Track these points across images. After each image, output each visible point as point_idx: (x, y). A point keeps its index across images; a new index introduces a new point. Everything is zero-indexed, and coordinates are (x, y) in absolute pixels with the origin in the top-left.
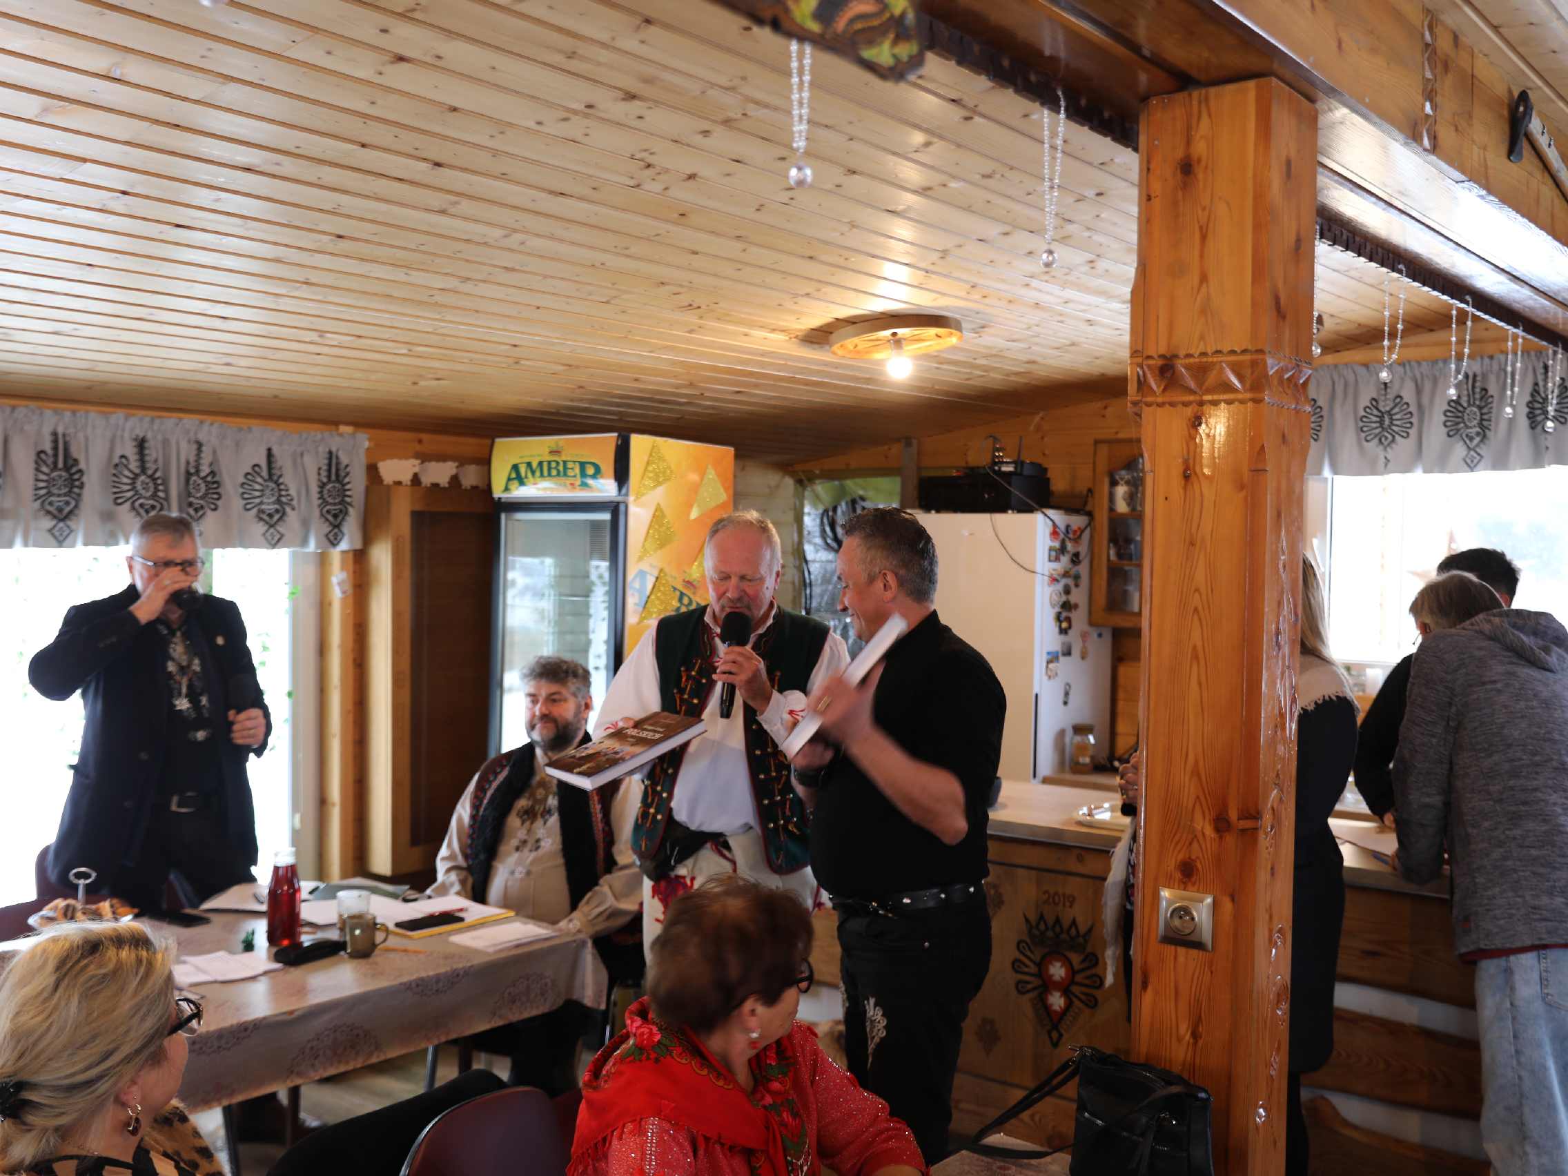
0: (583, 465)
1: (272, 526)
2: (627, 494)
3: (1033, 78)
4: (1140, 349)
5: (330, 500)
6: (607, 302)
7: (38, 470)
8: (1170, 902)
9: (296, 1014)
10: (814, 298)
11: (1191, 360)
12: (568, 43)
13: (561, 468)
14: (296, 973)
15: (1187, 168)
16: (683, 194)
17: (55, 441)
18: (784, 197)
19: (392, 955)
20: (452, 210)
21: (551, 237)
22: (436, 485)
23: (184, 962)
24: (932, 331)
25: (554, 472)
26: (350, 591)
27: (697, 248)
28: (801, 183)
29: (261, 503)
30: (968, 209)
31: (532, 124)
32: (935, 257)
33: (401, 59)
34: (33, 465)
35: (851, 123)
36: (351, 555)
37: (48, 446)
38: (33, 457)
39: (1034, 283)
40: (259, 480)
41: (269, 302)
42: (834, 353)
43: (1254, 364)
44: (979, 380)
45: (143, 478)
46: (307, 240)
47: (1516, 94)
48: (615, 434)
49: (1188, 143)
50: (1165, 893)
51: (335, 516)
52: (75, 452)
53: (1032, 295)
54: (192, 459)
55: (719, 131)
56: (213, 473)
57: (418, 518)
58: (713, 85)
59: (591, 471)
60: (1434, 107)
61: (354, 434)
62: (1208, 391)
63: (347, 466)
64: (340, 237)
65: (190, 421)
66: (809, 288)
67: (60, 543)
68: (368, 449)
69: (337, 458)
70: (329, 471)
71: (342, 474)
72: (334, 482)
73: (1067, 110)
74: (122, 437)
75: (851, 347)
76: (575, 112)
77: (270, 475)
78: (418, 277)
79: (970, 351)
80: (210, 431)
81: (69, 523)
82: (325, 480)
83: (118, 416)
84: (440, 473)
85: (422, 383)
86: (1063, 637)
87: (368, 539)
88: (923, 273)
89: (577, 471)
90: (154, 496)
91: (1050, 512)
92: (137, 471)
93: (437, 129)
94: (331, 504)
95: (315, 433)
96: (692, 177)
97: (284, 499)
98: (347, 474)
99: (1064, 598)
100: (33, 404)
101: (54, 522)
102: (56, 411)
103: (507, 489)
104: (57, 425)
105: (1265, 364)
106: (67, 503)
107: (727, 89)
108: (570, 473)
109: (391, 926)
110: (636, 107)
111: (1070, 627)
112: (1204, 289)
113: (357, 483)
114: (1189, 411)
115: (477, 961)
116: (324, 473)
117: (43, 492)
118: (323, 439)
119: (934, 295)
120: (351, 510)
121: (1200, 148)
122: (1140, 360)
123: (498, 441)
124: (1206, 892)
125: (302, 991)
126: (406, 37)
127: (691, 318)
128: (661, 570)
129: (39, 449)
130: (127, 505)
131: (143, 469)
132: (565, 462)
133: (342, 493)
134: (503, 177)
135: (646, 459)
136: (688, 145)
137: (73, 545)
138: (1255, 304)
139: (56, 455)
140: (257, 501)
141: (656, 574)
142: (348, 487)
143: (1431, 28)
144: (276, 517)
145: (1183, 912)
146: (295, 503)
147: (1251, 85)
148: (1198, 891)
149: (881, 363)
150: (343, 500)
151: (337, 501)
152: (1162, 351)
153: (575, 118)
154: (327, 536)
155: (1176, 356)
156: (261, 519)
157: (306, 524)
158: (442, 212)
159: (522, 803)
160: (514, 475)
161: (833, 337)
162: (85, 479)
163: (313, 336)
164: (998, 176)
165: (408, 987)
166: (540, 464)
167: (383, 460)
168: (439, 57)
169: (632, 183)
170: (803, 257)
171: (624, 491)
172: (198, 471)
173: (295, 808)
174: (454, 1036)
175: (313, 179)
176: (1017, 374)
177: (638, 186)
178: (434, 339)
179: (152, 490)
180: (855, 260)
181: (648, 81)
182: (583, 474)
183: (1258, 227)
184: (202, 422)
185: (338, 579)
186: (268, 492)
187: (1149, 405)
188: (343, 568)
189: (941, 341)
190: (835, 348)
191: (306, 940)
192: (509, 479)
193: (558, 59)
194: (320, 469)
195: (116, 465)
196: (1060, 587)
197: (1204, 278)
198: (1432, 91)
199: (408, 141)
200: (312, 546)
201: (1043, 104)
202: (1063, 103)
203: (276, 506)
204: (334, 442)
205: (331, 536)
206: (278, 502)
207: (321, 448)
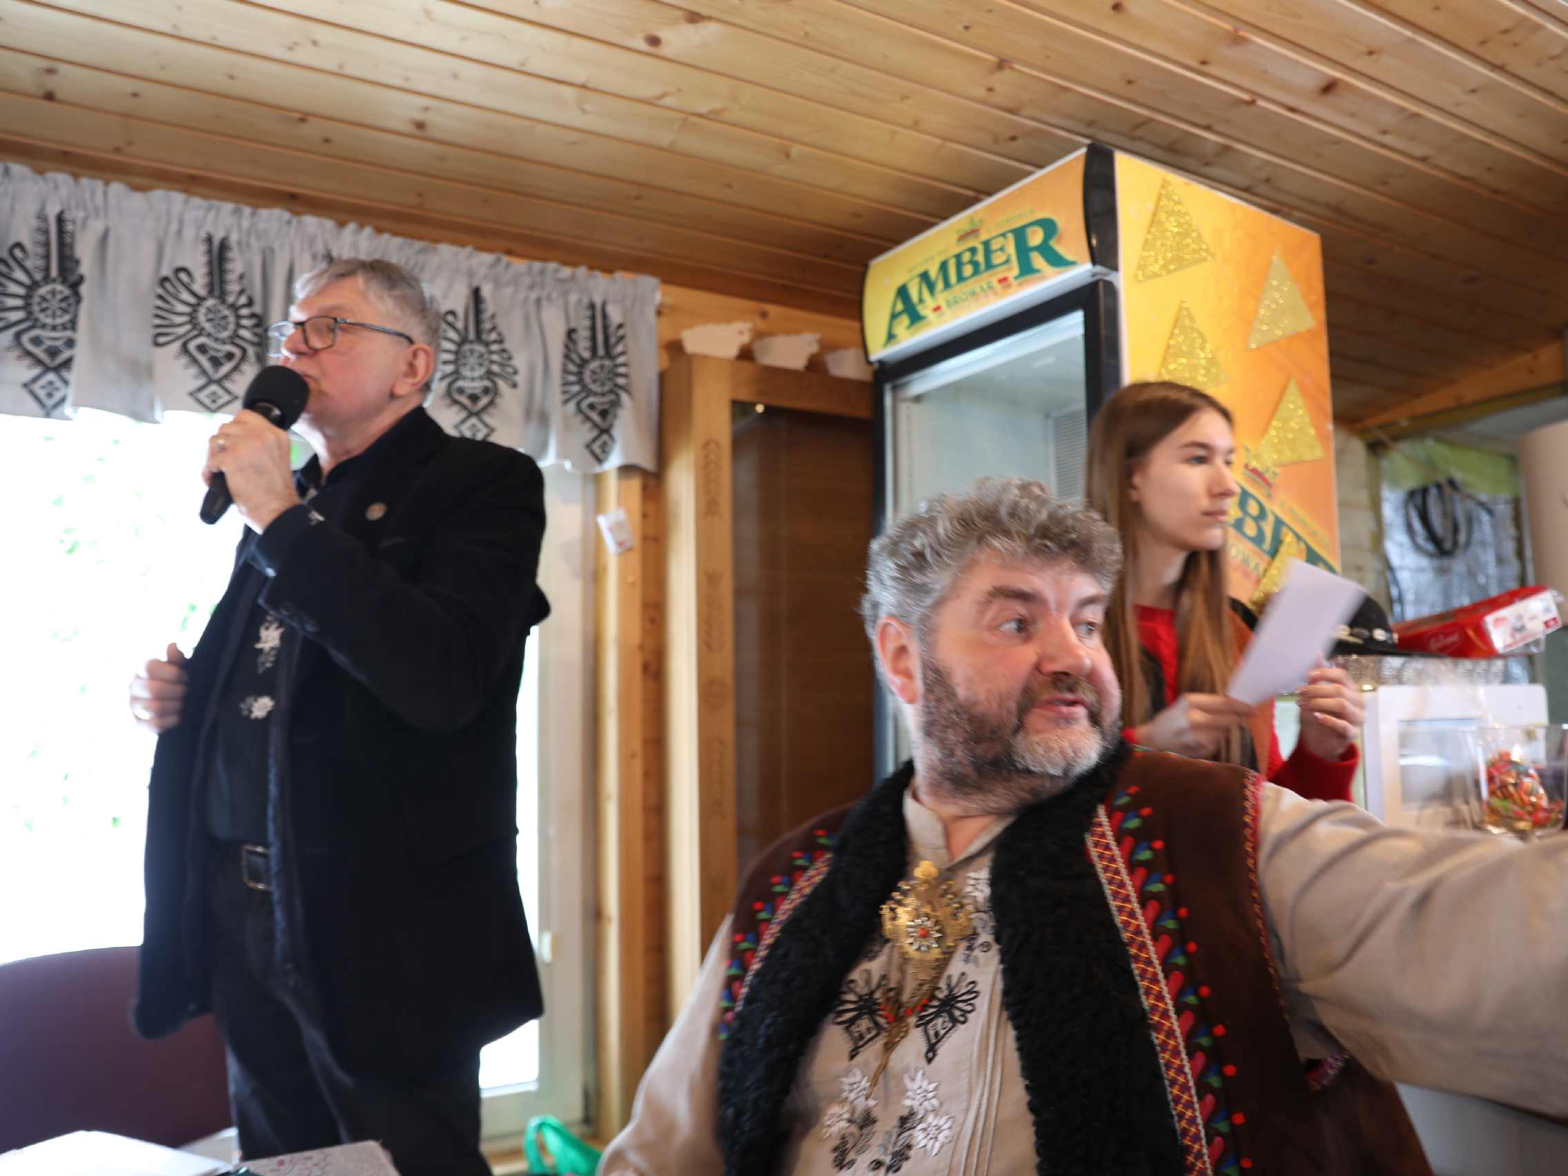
5: (595, 390)
26: (633, 543)
51: (604, 414)
63: (620, 326)
69: (605, 316)
70: (593, 339)
71: (613, 340)
72: (602, 358)
82: (586, 354)
94: (596, 394)
98: (622, 338)
103: (891, 337)
116: (583, 343)
120: (625, 398)
123: (874, 262)
133: (614, 372)
142: (621, 360)
150: (616, 385)
151: (607, 388)
154: (588, 446)
157: (544, 419)
160: (900, 307)
167: (693, 328)
185: (609, 520)
188: (620, 504)
192: (893, 318)
194: (571, 333)
203: (487, 383)
204: (600, 286)
205: (596, 447)
206: (489, 374)
207: (573, 298)
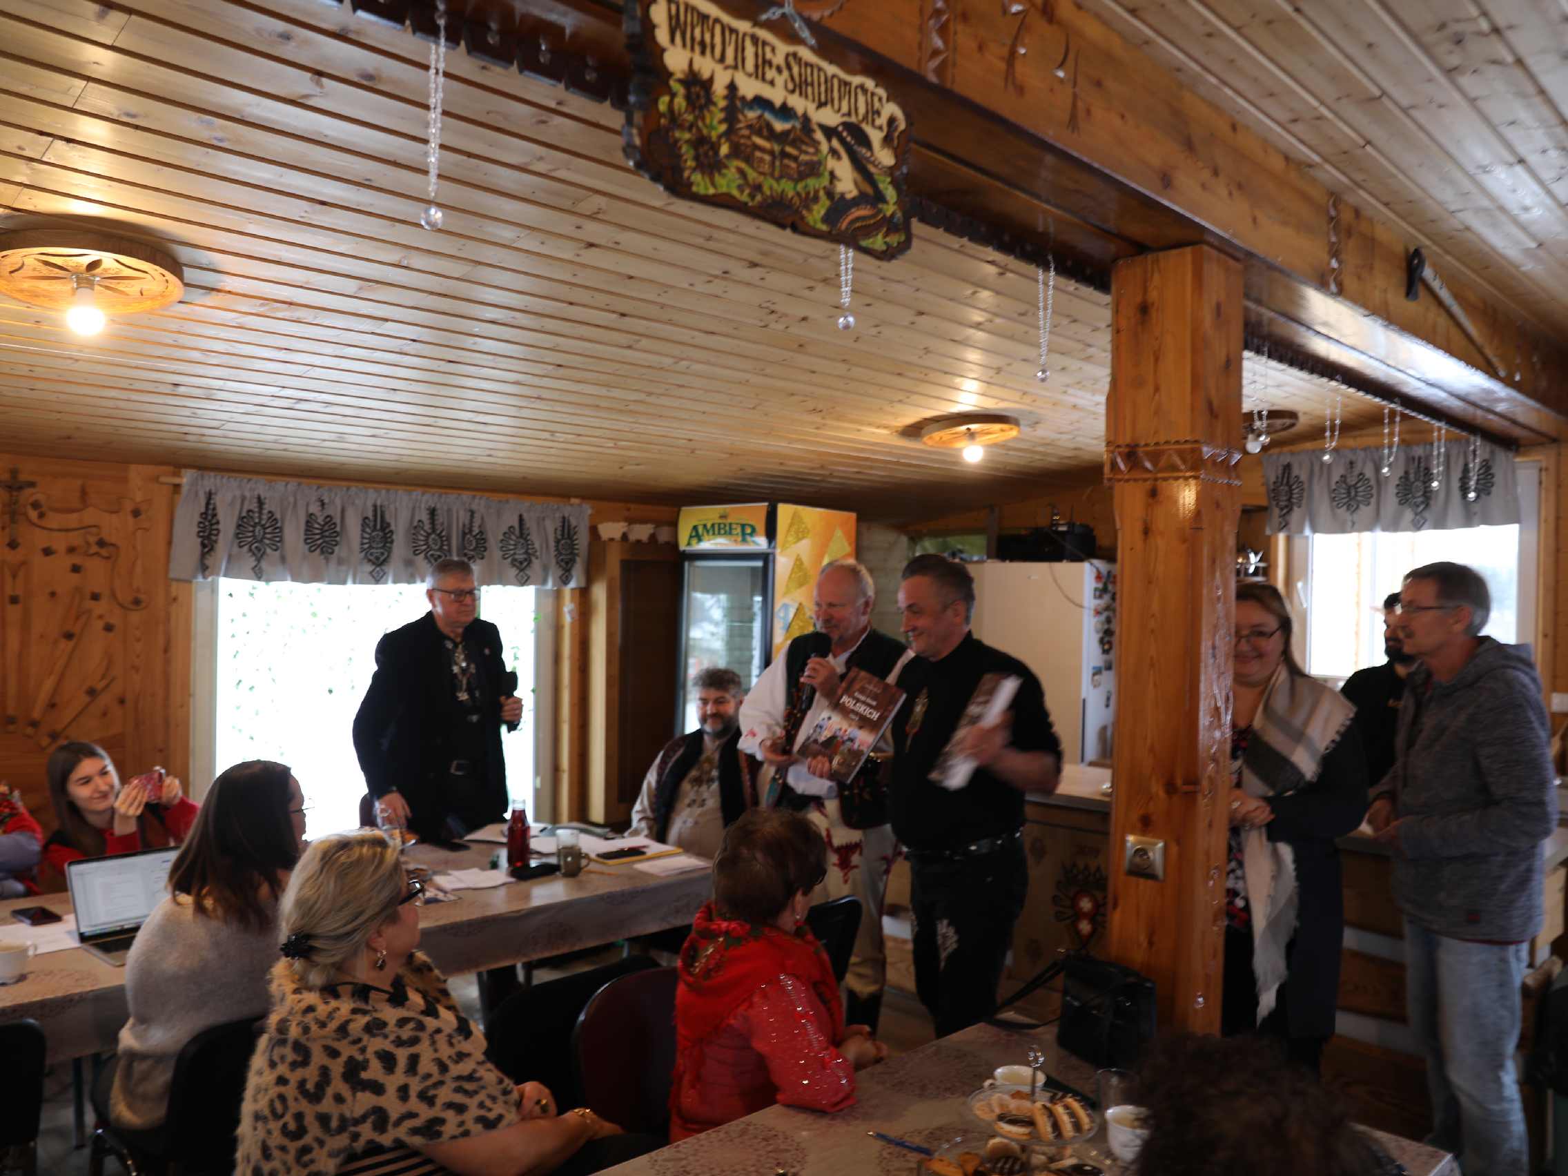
0: (743, 526)
1: (522, 570)
2: (774, 548)
3: (1029, 248)
4: (1112, 439)
5: (564, 552)
6: (754, 408)
7: (363, 531)
8: (1134, 844)
9: (523, 912)
10: (905, 403)
11: (1149, 449)
12: (707, 231)
13: (727, 528)
14: (524, 885)
15: (1144, 309)
16: (798, 330)
17: (375, 511)
18: (874, 331)
19: (592, 876)
20: (638, 346)
21: (708, 363)
22: (639, 542)
23: (449, 875)
24: (997, 427)
25: (722, 532)
26: (577, 617)
27: (814, 368)
28: (847, 327)
29: (515, 554)
30: (1011, 338)
31: (686, 286)
32: (992, 373)
33: (591, 245)
34: (359, 528)
35: (915, 279)
36: (578, 592)
37: (370, 515)
38: (360, 522)
39: (1070, 391)
40: (513, 537)
41: (513, 411)
42: (925, 443)
43: (1193, 450)
44: (1037, 461)
45: (433, 536)
46: (538, 369)
47: (1412, 249)
48: (766, 504)
49: (1145, 291)
50: (1131, 839)
51: (567, 563)
52: (388, 518)
53: (1073, 400)
54: (467, 522)
55: (820, 287)
56: (481, 532)
57: (628, 566)
58: (812, 256)
59: (749, 531)
60: (1340, 262)
61: (580, 505)
62: (1161, 471)
63: (575, 527)
64: (559, 366)
65: (466, 496)
66: (900, 396)
67: (377, 581)
68: (590, 515)
69: (569, 522)
70: (563, 530)
71: (572, 532)
72: (566, 539)
73: (1056, 269)
74: (420, 507)
75: (938, 439)
76: (716, 277)
77: (521, 535)
78: (616, 393)
79: (1028, 441)
80: (479, 503)
81: (383, 567)
82: (560, 537)
83: (417, 493)
84: (642, 532)
85: (627, 468)
86: (1105, 657)
87: (590, 580)
88: (985, 384)
89: (739, 530)
90: (441, 549)
91: (1096, 562)
92: (430, 531)
93: (623, 291)
95: (553, 503)
96: (804, 319)
97: (530, 551)
98: (575, 533)
99: (1106, 627)
100: (361, 485)
101: (373, 567)
102: (377, 490)
103: (689, 544)
104: (376, 500)
105: (1201, 451)
106: (382, 554)
107: (822, 258)
108: (734, 532)
109: (593, 855)
110: (758, 272)
111: (1110, 648)
112: (1157, 397)
113: (582, 540)
114: (1148, 484)
115: (652, 883)
116: (559, 532)
117: (366, 546)
118: (558, 508)
119: (996, 400)
120: (578, 559)
121: (1153, 295)
122: (1112, 448)
123: (684, 508)
124: (1160, 837)
125: (527, 897)
126: (592, 230)
127: (816, 418)
128: (800, 604)
129: (365, 515)
130: (422, 555)
131: (434, 530)
132: (730, 524)
133: (572, 547)
134: (670, 322)
135: (789, 521)
136: (800, 297)
137: (386, 583)
138: (1193, 409)
139: (375, 521)
140: (512, 552)
141: (796, 605)
142: (576, 542)
143: (1335, 206)
144: (525, 564)
145: (1141, 852)
146: (538, 554)
147: (1188, 250)
148: (1153, 837)
149: (960, 450)
150: (572, 553)
152: (1128, 440)
153: (716, 281)
154: (560, 577)
155: (1137, 446)
156: (514, 565)
157: (545, 569)
158: (629, 347)
159: (694, 773)
160: (694, 534)
161: (923, 431)
162: (394, 537)
163: (547, 435)
164: (1030, 314)
165: (601, 898)
166: (713, 525)
167: (602, 522)
168: (617, 243)
169: (763, 324)
170: (893, 374)
171: (773, 545)
172: (471, 531)
173: (537, 772)
174: (634, 934)
175: (538, 327)
176: (1069, 458)
177: (766, 326)
178: (631, 436)
179: (439, 544)
180: (933, 376)
181: (765, 254)
182: (744, 534)
183: (1194, 351)
184: (474, 497)
185: (569, 608)
186: (519, 546)
187: (1119, 480)
188: (572, 600)
189: (1003, 434)
190: (925, 439)
191: (533, 863)
192: (691, 537)
193: (700, 241)
194: (556, 529)
195: (416, 527)
196: (1103, 618)
197: (1157, 389)
198: (1337, 251)
199: (602, 299)
200: (550, 585)
201: (1038, 266)
202: (1053, 266)
203: (525, 556)
204: (567, 510)
205: (564, 578)
206: (526, 553)
207: (557, 515)
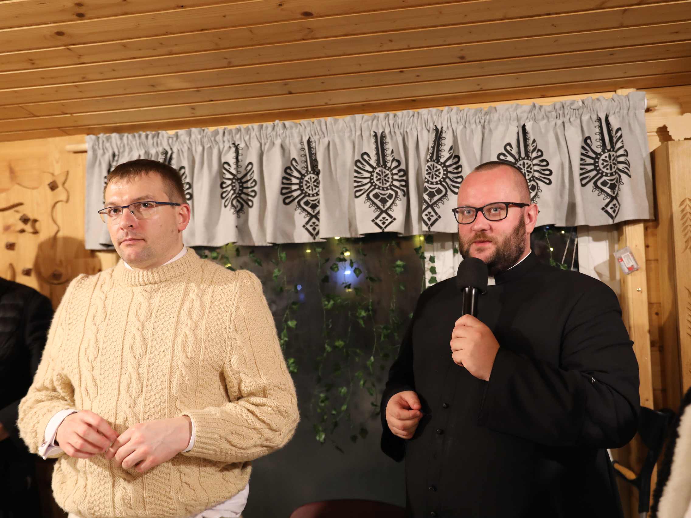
5: (606, 171)
26: (639, 266)
51: (612, 187)
63: (618, 130)
71: (614, 139)
72: (609, 151)
82: (598, 150)
94: (606, 175)
98: (620, 138)
116: (596, 143)
133: (616, 160)
142: (621, 152)
151: (613, 171)
154: (604, 208)
204: (603, 106)
205: (609, 209)
